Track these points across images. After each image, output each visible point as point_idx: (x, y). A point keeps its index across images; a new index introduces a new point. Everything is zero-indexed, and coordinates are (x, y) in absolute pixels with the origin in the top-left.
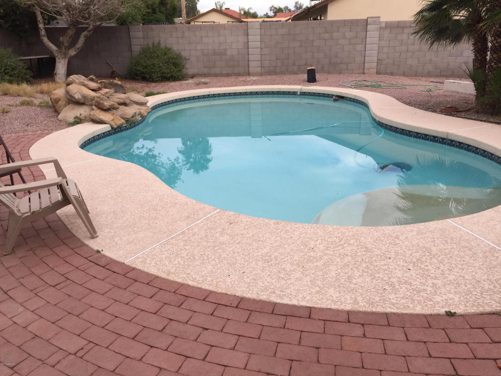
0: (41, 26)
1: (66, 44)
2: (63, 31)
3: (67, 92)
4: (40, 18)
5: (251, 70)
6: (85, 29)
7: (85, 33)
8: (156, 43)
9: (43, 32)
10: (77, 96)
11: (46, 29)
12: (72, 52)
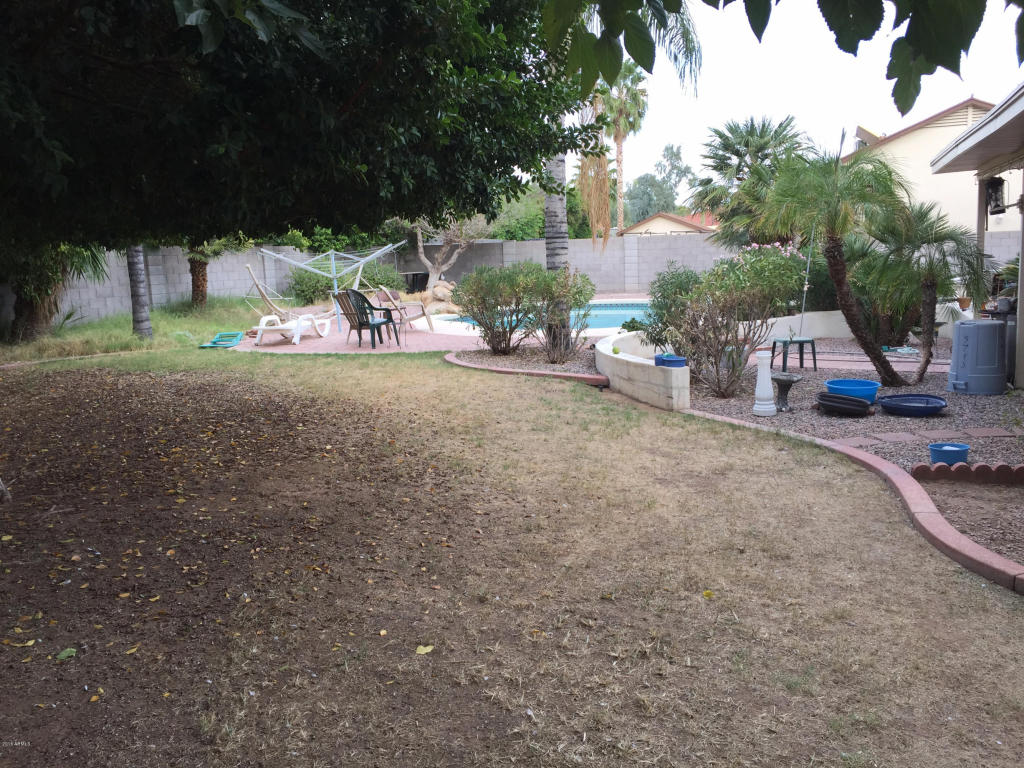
0: (420, 244)
1: (440, 260)
2: (438, 248)
3: (433, 292)
4: (420, 237)
5: (627, 287)
6: (457, 247)
7: (459, 250)
8: (528, 259)
9: (421, 250)
10: (440, 295)
11: (425, 247)
12: (445, 268)
